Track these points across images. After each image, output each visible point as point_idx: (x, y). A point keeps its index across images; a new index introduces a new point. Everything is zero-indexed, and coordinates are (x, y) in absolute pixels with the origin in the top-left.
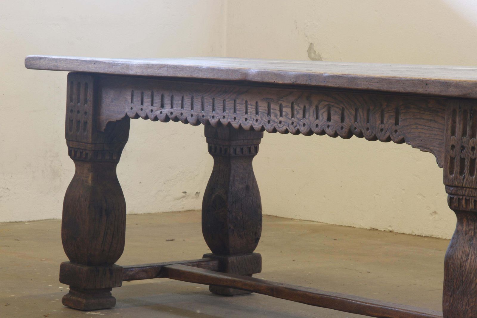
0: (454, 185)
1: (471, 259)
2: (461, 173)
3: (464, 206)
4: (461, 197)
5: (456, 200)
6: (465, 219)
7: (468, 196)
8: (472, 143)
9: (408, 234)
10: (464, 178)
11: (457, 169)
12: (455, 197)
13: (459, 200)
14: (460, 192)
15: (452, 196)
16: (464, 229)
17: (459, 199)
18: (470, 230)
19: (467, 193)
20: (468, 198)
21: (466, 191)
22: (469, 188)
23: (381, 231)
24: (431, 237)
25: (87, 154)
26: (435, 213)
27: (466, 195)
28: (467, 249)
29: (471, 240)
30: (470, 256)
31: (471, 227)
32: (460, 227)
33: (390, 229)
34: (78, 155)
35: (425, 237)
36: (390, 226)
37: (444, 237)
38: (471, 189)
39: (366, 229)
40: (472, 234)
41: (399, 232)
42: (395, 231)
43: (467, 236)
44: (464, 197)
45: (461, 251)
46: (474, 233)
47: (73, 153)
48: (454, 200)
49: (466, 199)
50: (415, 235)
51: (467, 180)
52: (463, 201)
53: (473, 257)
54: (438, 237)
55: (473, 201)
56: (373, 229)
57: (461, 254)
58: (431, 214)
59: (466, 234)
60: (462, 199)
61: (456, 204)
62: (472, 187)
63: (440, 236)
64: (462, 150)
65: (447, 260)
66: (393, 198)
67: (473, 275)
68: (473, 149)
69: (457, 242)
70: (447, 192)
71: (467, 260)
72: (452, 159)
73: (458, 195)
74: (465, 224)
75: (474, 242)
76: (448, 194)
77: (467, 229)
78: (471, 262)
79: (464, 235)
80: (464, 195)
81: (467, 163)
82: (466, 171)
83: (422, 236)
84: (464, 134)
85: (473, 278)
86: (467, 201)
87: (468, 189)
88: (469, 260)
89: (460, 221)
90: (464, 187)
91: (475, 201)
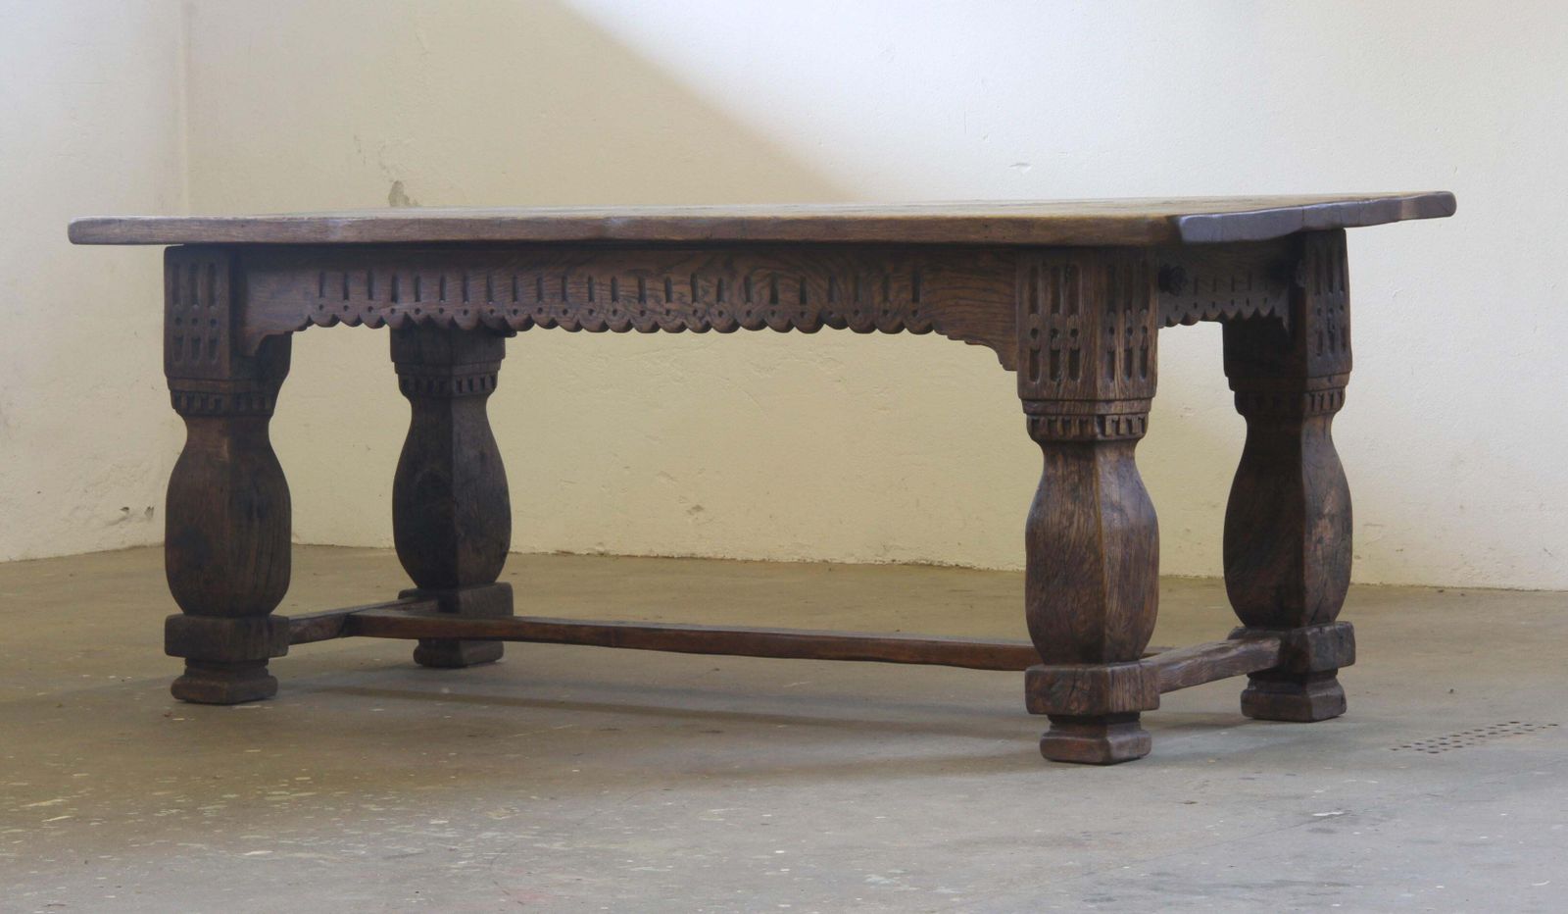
0: (1039, 397)
1: (1079, 521)
2: (1053, 375)
3: (1061, 433)
4: (1055, 418)
5: (1044, 423)
6: (1060, 455)
7: (1068, 414)
8: (1071, 322)
10: (1059, 385)
11: (1044, 368)
12: (1042, 419)
14: (1052, 409)
15: (1036, 418)
16: (1060, 472)
17: (1050, 422)
18: (1071, 472)
19: (1065, 409)
20: (1067, 418)
21: (1063, 406)
22: (1068, 400)
25: (218, 402)
27: (1065, 413)
28: (1070, 507)
29: (1074, 489)
31: (1073, 469)
32: (1051, 470)
34: (197, 404)
38: (1073, 403)
40: (1076, 480)
43: (1066, 484)
44: (1060, 418)
45: (1058, 510)
46: (1080, 480)
47: (184, 403)
48: (1041, 423)
49: (1063, 419)
51: (1065, 387)
52: (1059, 425)
53: (1082, 520)
55: (1077, 422)
57: (1058, 514)
59: (1064, 481)
60: (1056, 421)
61: (1044, 431)
62: (1077, 398)
64: (1052, 337)
67: (1084, 549)
68: (1074, 332)
69: (1049, 495)
70: (1025, 411)
71: (1071, 523)
72: (1034, 353)
73: (1048, 414)
74: (1060, 463)
75: (1081, 493)
76: (1028, 414)
77: (1065, 473)
78: (1078, 528)
79: (1061, 482)
80: (1061, 414)
81: (1064, 358)
82: (1063, 372)
84: (1055, 308)
85: (1085, 554)
86: (1065, 423)
87: (1067, 403)
88: (1075, 525)
89: (1050, 459)
90: (1059, 401)
91: (1081, 422)
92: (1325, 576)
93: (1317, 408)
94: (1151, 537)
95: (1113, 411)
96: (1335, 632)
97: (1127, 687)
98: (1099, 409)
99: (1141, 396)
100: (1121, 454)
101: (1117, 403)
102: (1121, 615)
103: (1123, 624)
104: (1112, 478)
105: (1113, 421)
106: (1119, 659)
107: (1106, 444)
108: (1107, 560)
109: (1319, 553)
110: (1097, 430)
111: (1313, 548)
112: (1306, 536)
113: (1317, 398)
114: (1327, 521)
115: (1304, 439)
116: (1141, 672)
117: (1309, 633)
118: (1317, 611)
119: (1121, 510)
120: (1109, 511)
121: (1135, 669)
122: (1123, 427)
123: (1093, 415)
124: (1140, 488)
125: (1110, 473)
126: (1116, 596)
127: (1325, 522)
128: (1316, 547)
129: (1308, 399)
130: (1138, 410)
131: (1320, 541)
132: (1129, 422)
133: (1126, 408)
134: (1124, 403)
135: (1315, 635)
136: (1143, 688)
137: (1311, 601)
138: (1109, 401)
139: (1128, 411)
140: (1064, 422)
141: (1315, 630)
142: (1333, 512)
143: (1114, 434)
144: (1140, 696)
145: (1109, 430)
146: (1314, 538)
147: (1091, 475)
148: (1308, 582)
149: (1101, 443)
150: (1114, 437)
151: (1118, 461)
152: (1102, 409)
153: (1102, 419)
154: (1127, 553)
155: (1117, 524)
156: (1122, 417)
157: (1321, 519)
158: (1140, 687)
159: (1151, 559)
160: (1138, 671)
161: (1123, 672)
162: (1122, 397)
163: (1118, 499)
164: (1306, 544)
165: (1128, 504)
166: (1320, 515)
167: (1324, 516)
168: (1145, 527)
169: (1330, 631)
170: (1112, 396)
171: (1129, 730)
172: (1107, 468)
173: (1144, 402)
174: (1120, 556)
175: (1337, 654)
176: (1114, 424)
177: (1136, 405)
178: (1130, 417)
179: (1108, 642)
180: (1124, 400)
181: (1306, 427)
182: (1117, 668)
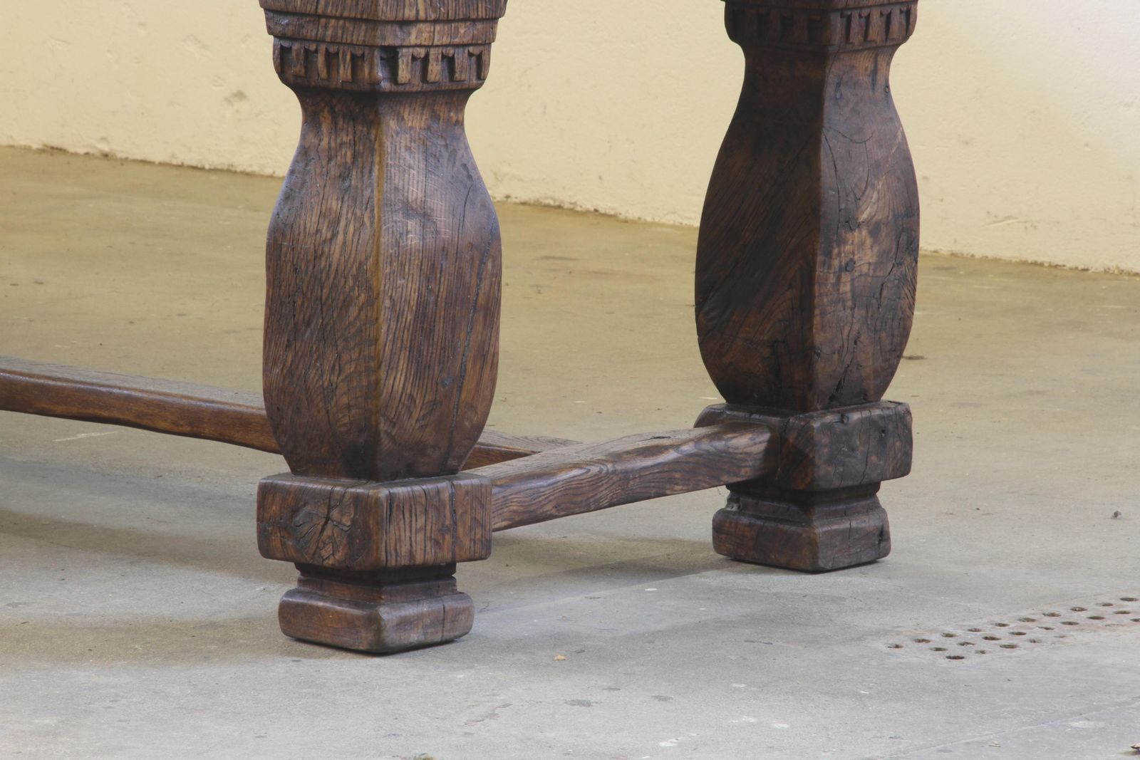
0: (290, 8)
1: (345, 233)
3: (324, 74)
4: (313, 47)
5: (297, 55)
6: (326, 113)
7: (332, 42)
9: (161, 164)
12: (296, 46)
13: (308, 55)
14: (310, 31)
15: (286, 44)
16: (325, 143)
17: (307, 51)
18: (341, 145)
19: (329, 33)
20: (332, 49)
21: (326, 27)
22: (335, 17)
23: (76, 155)
24: (229, 172)
26: (240, 95)
27: (328, 39)
28: (335, 204)
29: (344, 176)
30: (343, 223)
31: (345, 139)
32: (312, 139)
33: (105, 148)
35: (210, 170)
36: (104, 139)
37: (268, 171)
38: (341, 22)
39: (27, 149)
40: (349, 160)
41: (131, 157)
42: (120, 155)
43: (333, 163)
44: (323, 47)
45: (316, 211)
46: (354, 157)
48: (294, 54)
49: (327, 50)
50: (181, 166)
52: (321, 59)
53: (351, 229)
54: (249, 170)
55: (348, 57)
56: (52, 148)
57: (314, 218)
58: (228, 100)
59: (330, 159)
60: (316, 51)
61: (298, 68)
62: (346, 14)
63: (256, 169)
65: (275, 240)
66: (109, 51)
67: (351, 282)
69: (304, 183)
70: (270, 31)
71: (334, 235)
73: (304, 40)
74: (325, 128)
75: (353, 182)
76: (275, 36)
77: (333, 145)
78: (344, 243)
79: (324, 162)
80: (323, 41)
83: (202, 169)
85: (352, 289)
86: (331, 58)
87: (333, 22)
88: (340, 238)
89: (311, 118)
90: (320, 16)
91: (353, 57)
92: (856, 327)
93: (856, 38)
94: (482, 263)
95: (413, 39)
96: (871, 422)
97: (421, 521)
98: (384, 38)
99: (473, 16)
100: (435, 117)
101: (421, 26)
102: (411, 397)
103: (415, 416)
104: (414, 160)
105: (414, 58)
106: (412, 472)
107: (400, 97)
108: (387, 303)
109: (846, 288)
110: (380, 73)
111: (832, 279)
112: (820, 259)
113: (856, 22)
114: (864, 233)
115: (830, 90)
116: (452, 496)
117: (816, 425)
118: (839, 386)
119: (425, 216)
120: (399, 217)
121: (438, 492)
122: (436, 70)
123: (372, 47)
124: (470, 177)
125: (408, 149)
126: (403, 364)
127: (861, 236)
128: (839, 278)
129: (837, 22)
130: (465, 40)
131: (849, 266)
132: (450, 61)
133: (441, 35)
134: (438, 27)
135: (828, 427)
136: (455, 523)
137: (825, 371)
138: (404, 23)
139: (446, 40)
140: (327, 53)
141: (830, 418)
142: (879, 217)
143: (417, 81)
144: (448, 537)
145: (404, 73)
146: (836, 263)
147: (372, 151)
148: (819, 338)
149: (390, 96)
150: (417, 85)
151: (429, 128)
152: (391, 37)
153: (391, 56)
154: (430, 291)
155: (413, 240)
156: (433, 52)
157: (852, 230)
158: (448, 522)
159: (481, 300)
160: (446, 496)
161: (413, 498)
162: (433, 17)
163: (420, 195)
164: (820, 272)
165: (440, 207)
166: (851, 223)
167: (859, 225)
168: (471, 246)
169: (862, 421)
170: (409, 13)
171: (430, 594)
172: (404, 140)
173: (479, 26)
174: (414, 296)
175: (874, 458)
176: (418, 64)
177: (462, 31)
178: (451, 51)
179: (386, 444)
180: (435, 22)
181: (835, 70)
182: (401, 491)
